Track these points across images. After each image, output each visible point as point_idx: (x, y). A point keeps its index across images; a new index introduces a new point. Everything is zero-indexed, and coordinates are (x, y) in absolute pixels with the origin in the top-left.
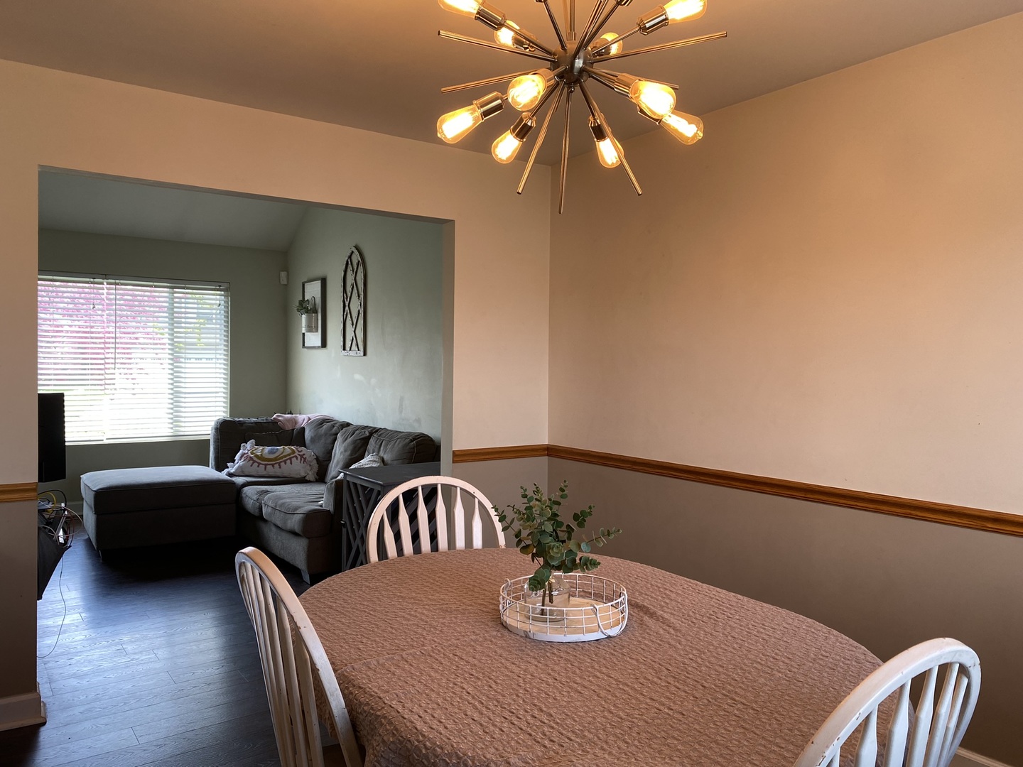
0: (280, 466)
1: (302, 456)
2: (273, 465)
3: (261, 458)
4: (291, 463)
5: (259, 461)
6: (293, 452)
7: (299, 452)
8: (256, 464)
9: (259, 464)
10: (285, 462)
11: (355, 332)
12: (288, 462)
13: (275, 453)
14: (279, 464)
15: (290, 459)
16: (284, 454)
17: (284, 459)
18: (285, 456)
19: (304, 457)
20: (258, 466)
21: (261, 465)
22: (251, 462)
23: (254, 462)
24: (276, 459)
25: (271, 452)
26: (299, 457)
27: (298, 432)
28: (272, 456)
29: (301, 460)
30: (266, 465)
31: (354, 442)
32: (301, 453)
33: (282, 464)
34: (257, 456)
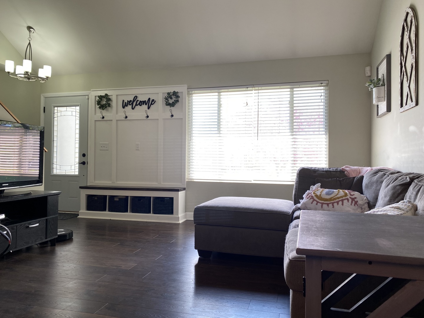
0: (333, 205)
1: (353, 199)
2: (328, 204)
3: (319, 197)
4: (343, 204)
5: (318, 200)
6: (346, 195)
7: (351, 195)
8: (315, 202)
9: (318, 202)
10: (338, 203)
11: (409, 87)
12: (340, 203)
13: (331, 194)
14: (333, 204)
15: (342, 201)
16: (338, 196)
17: (337, 200)
18: (338, 198)
19: (356, 200)
20: (317, 204)
21: (318, 204)
22: (312, 200)
23: (314, 200)
24: (330, 199)
25: (327, 194)
26: (350, 200)
27: (358, 179)
28: (328, 197)
29: (352, 202)
30: (322, 204)
31: (394, 188)
32: (353, 197)
33: (335, 204)
34: (316, 196)
